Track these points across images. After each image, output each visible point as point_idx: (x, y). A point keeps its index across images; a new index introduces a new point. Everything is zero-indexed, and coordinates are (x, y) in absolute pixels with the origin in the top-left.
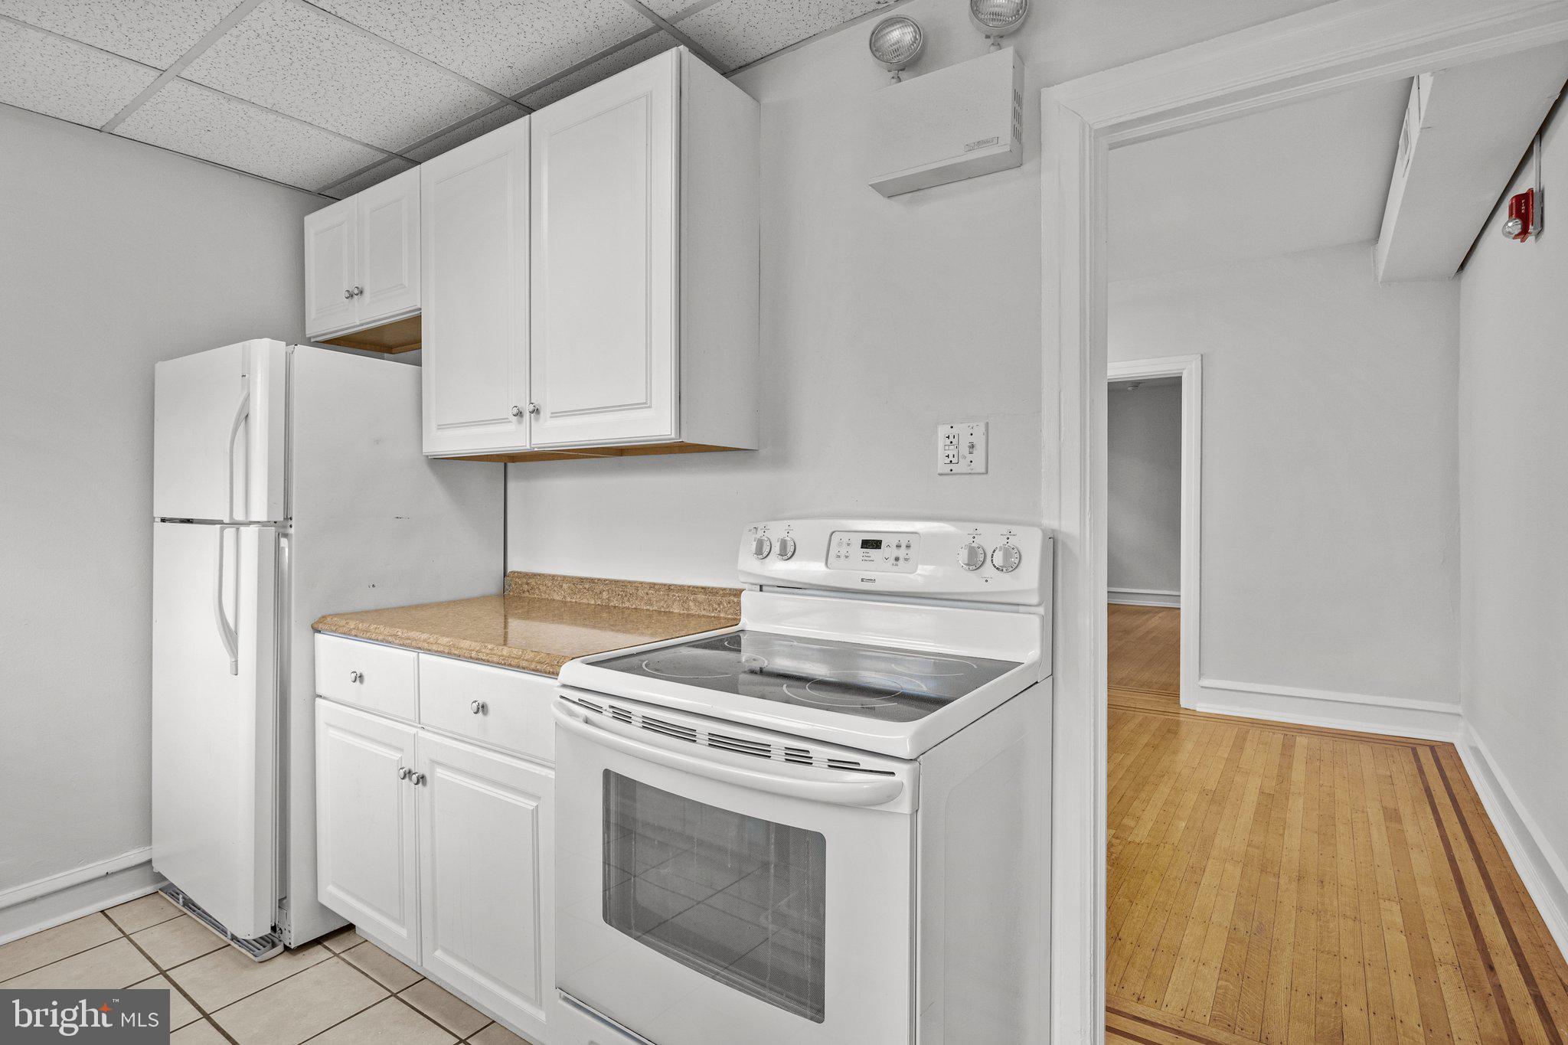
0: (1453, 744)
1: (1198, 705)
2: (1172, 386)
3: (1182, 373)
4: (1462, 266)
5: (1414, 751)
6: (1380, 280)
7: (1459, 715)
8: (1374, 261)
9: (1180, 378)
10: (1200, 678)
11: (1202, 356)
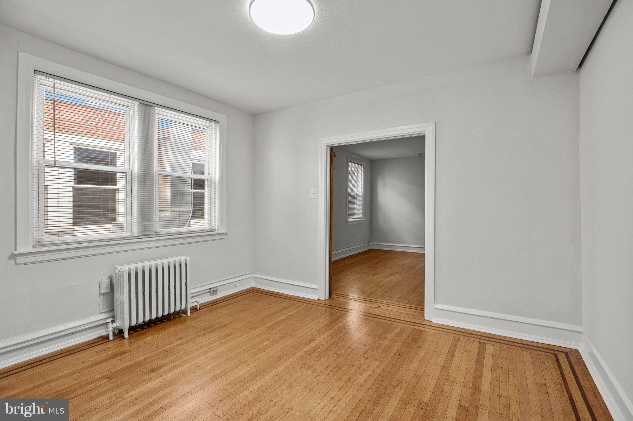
0: (578, 351)
1: (434, 319)
2: (420, 140)
3: (425, 133)
4: (581, 65)
5: (556, 356)
6: (533, 75)
7: (581, 333)
8: (529, 65)
9: (424, 137)
10: (434, 303)
11: (435, 123)
